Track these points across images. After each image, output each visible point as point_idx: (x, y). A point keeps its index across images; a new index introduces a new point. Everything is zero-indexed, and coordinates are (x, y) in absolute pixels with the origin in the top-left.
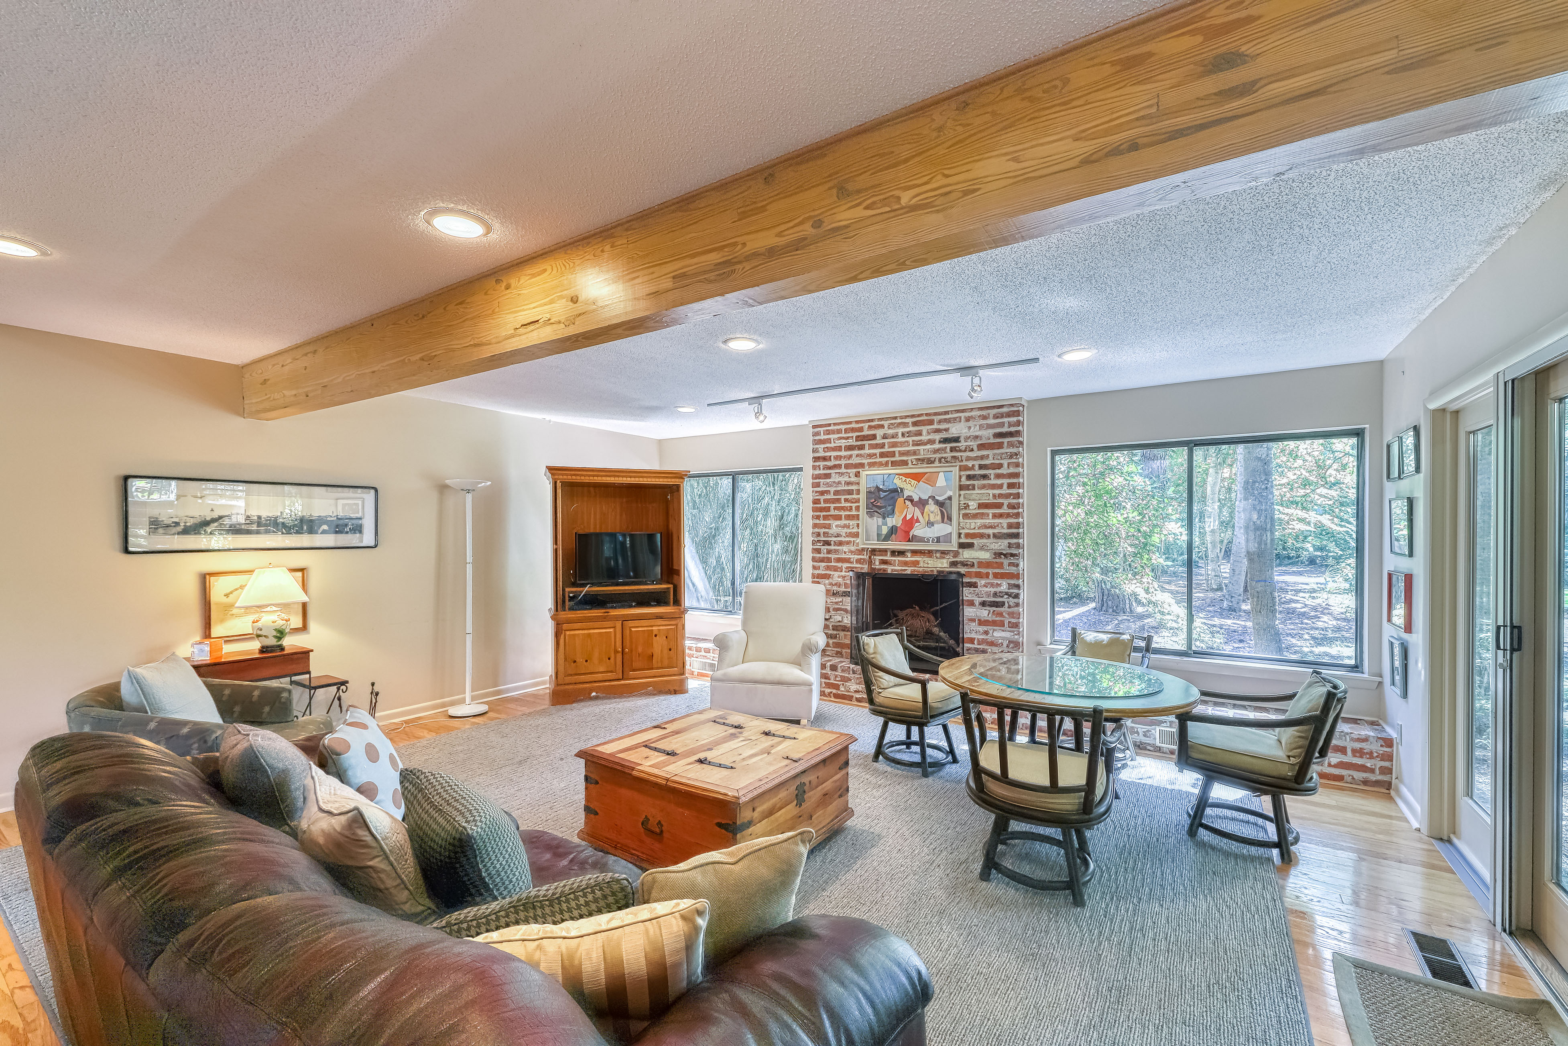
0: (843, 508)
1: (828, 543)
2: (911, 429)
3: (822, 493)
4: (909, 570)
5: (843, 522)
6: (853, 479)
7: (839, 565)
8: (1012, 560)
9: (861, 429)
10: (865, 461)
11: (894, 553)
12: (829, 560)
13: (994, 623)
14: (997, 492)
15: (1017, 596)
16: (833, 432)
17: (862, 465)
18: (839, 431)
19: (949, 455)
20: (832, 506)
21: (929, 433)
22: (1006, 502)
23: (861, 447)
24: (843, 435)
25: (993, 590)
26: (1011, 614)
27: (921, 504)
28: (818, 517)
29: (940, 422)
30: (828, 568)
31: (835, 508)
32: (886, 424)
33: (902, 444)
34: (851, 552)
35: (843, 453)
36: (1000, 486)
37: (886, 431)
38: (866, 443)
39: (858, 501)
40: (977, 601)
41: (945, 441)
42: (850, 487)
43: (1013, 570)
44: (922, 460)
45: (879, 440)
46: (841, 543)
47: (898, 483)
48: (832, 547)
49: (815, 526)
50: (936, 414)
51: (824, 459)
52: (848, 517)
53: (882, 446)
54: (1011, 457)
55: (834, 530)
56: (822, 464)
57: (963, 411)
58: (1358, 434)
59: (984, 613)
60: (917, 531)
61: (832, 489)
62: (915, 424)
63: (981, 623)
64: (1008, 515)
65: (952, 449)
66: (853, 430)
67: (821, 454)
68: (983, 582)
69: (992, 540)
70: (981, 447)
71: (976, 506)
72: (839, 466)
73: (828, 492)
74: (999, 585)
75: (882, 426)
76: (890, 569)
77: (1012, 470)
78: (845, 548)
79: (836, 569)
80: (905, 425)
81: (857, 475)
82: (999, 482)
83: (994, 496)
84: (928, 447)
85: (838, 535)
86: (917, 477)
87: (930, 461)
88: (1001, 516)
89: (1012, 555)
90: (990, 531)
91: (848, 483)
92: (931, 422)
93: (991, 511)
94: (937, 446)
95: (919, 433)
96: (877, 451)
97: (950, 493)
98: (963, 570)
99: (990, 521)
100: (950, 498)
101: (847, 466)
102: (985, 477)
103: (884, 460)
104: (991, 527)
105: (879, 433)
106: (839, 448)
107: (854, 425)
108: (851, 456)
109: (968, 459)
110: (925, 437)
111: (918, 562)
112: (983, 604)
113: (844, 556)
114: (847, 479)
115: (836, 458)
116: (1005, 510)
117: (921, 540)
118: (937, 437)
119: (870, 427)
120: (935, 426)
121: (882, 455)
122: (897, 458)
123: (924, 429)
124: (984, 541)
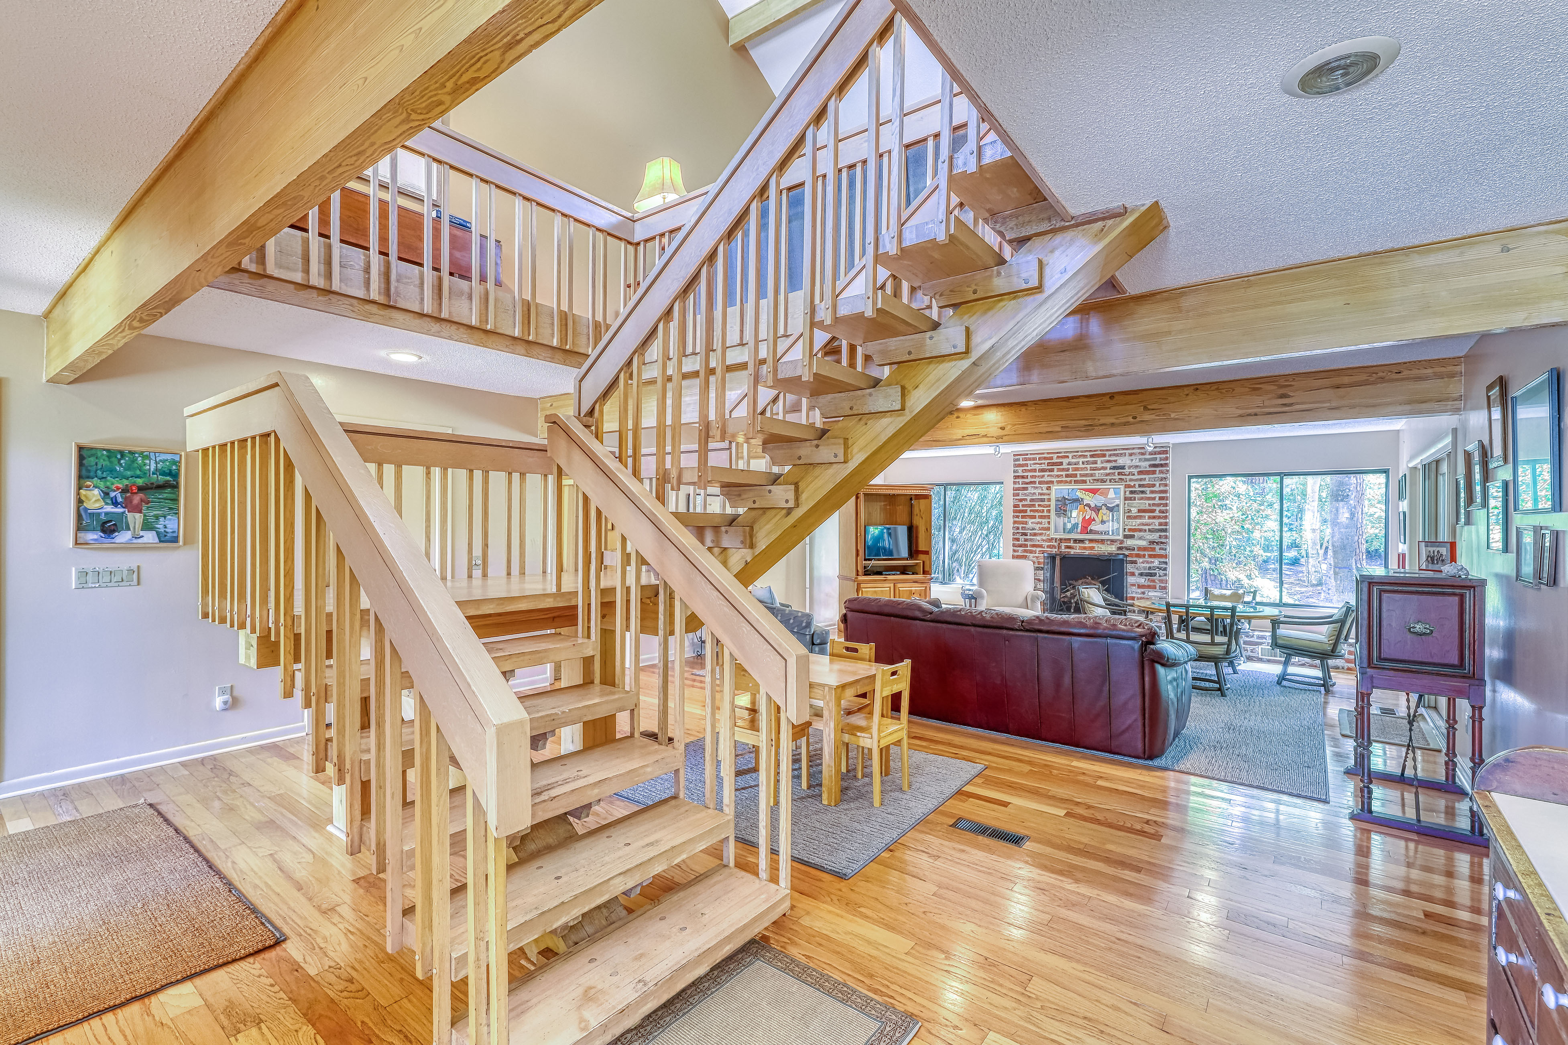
0: (1037, 511)
1: (1026, 534)
2: (1089, 459)
3: (1021, 500)
4: (1087, 552)
5: (1037, 520)
6: (1045, 491)
7: (1034, 549)
8: (1162, 546)
9: (1051, 458)
10: (1055, 480)
11: (1075, 541)
12: (1026, 546)
13: (1149, 587)
14: (1151, 502)
15: (1165, 569)
16: (1030, 459)
17: (1052, 482)
18: (1034, 459)
19: (1117, 477)
20: (1029, 509)
21: (1102, 462)
22: (1158, 509)
23: (1052, 470)
24: (1037, 461)
25: (1148, 565)
26: (1161, 581)
27: (1097, 509)
28: (1018, 517)
29: (1110, 455)
30: (1025, 551)
31: (1031, 511)
32: (1070, 455)
33: (1082, 469)
34: (1043, 540)
35: (1037, 474)
36: (1154, 499)
37: (1070, 460)
38: (1055, 468)
39: (1049, 506)
40: (1137, 572)
41: (1114, 468)
42: (1043, 497)
43: (1162, 552)
44: (1098, 480)
45: (1065, 466)
46: (1035, 535)
47: (1079, 494)
48: (1028, 537)
49: (1015, 522)
50: (1107, 450)
51: (1023, 477)
52: (1041, 517)
53: (1068, 470)
54: (1162, 480)
55: (1030, 525)
56: (1021, 480)
57: (1127, 449)
58: (1386, 472)
59: (1142, 581)
60: (1093, 527)
61: (1029, 498)
62: (1092, 456)
63: (1139, 587)
64: (1159, 517)
65: (1119, 474)
66: (1045, 458)
67: (1021, 474)
68: (1141, 560)
69: (1147, 533)
70: (1140, 473)
71: (1136, 510)
72: (1034, 482)
73: (1025, 500)
74: (1153, 562)
75: (1068, 457)
76: (1072, 552)
77: (1162, 488)
78: (1038, 538)
79: (1031, 552)
80: (1085, 456)
81: (1049, 488)
82: (1153, 496)
83: (1149, 505)
84: (1102, 471)
85: (1033, 529)
86: (1094, 491)
87: (1103, 481)
88: (1154, 517)
89: (1162, 543)
90: (1147, 528)
91: (1041, 494)
92: (1104, 456)
93: (1147, 515)
94: (1108, 471)
95: (1096, 463)
96: (1064, 473)
97: (1117, 502)
98: (1127, 553)
99: (1146, 521)
100: (1118, 506)
101: (1040, 483)
102: (1143, 492)
103: (1068, 479)
104: (1147, 525)
105: (1065, 461)
106: (1035, 471)
107: (1045, 455)
108: (1043, 476)
109: (1131, 480)
110: (1099, 465)
111: (1094, 547)
112: (1141, 574)
113: (1037, 543)
114: (1040, 491)
115: (1032, 477)
116: (1157, 514)
117: (1096, 533)
118: (1109, 465)
119: (1058, 457)
120: (1107, 458)
121: (1067, 476)
122: (1079, 478)
123: (1099, 460)
124: (1142, 534)
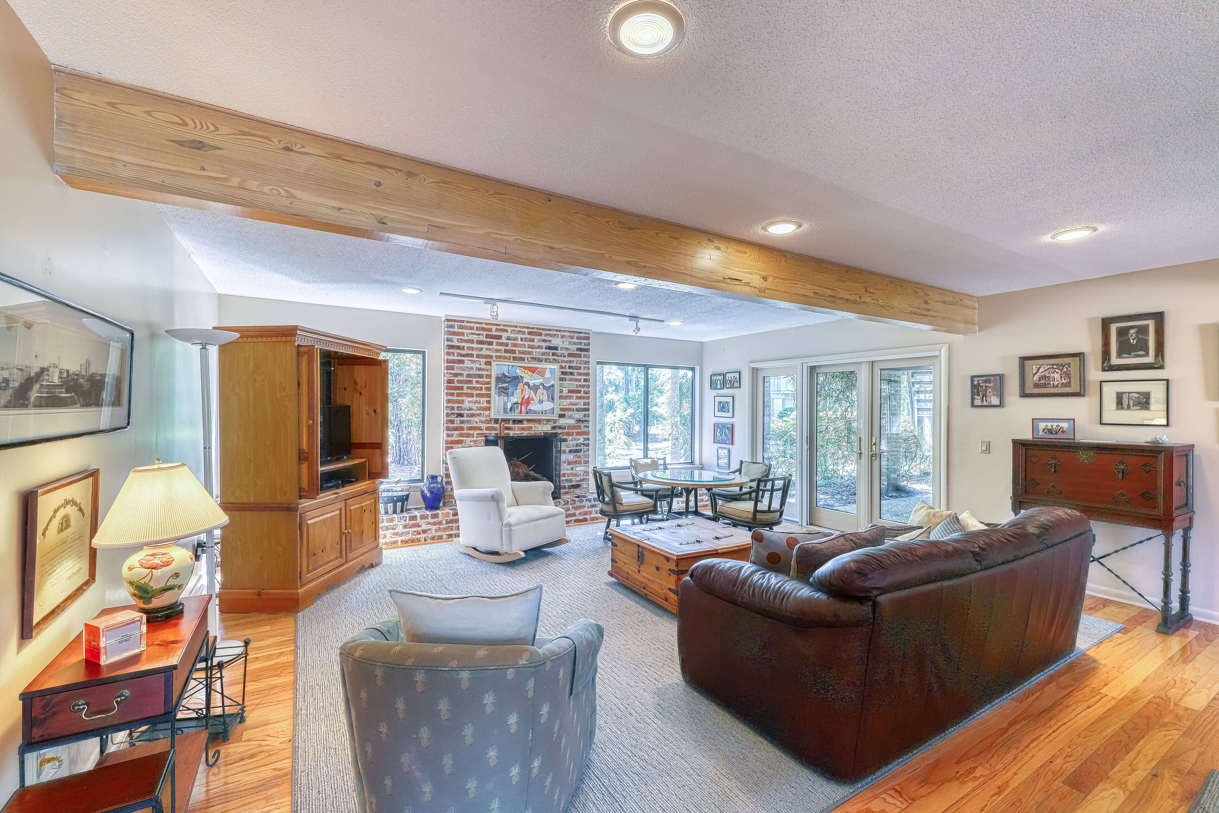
0: (474, 388)
1: (461, 415)
2: (527, 336)
3: (456, 375)
4: (525, 433)
5: (475, 399)
6: (483, 366)
7: (471, 432)
8: (586, 424)
9: (490, 330)
10: (494, 354)
11: (515, 421)
12: (462, 429)
13: (576, 462)
14: (578, 383)
15: (588, 445)
16: (466, 328)
17: (491, 357)
18: (471, 328)
19: (551, 357)
20: (465, 386)
21: (539, 341)
22: (583, 390)
23: (491, 343)
24: (475, 331)
25: (575, 442)
26: (585, 456)
27: (535, 388)
28: (452, 394)
29: (546, 335)
30: (461, 435)
31: (468, 388)
32: (509, 329)
33: (521, 346)
34: (482, 422)
35: (475, 345)
36: (580, 380)
37: (509, 334)
38: (495, 341)
39: (489, 383)
40: (567, 450)
41: (549, 348)
42: (481, 373)
43: (586, 430)
44: (534, 359)
45: (503, 340)
46: (472, 415)
47: (519, 372)
48: (465, 419)
49: (449, 401)
50: (543, 329)
51: (458, 348)
52: (479, 395)
53: (507, 345)
54: (586, 364)
55: (466, 405)
56: (456, 351)
57: (560, 331)
58: (693, 369)
59: (571, 457)
60: (533, 406)
61: (465, 373)
62: (530, 333)
63: (569, 463)
64: (584, 398)
65: (553, 354)
66: (483, 329)
67: (455, 343)
68: (570, 438)
69: (575, 412)
70: (570, 355)
71: (567, 391)
72: (472, 355)
73: (461, 375)
74: (579, 439)
75: (506, 331)
76: (511, 433)
77: (586, 371)
78: (476, 419)
79: (468, 436)
80: (523, 333)
81: (488, 363)
82: (579, 377)
83: (577, 385)
84: (538, 350)
85: (470, 409)
86: (533, 370)
87: (540, 360)
88: (580, 398)
89: (586, 421)
90: (574, 407)
91: (479, 369)
92: (540, 334)
93: (575, 395)
94: (544, 351)
95: (533, 340)
96: (503, 348)
97: (553, 382)
98: (559, 431)
99: (574, 401)
100: (553, 385)
101: (478, 356)
102: (572, 374)
103: (508, 355)
104: (575, 404)
105: (504, 335)
106: (472, 341)
107: (484, 326)
108: (481, 349)
109: (563, 361)
110: (536, 344)
111: (531, 428)
112: (571, 451)
113: (475, 425)
114: (478, 366)
115: (469, 348)
116: (582, 394)
117: (535, 412)
118: (544, 345)
119: (497, 330)
120: (543, 337)
121: (506, 351)
122: (517, 355)
123: (536, 338)
124: (571, 413)
